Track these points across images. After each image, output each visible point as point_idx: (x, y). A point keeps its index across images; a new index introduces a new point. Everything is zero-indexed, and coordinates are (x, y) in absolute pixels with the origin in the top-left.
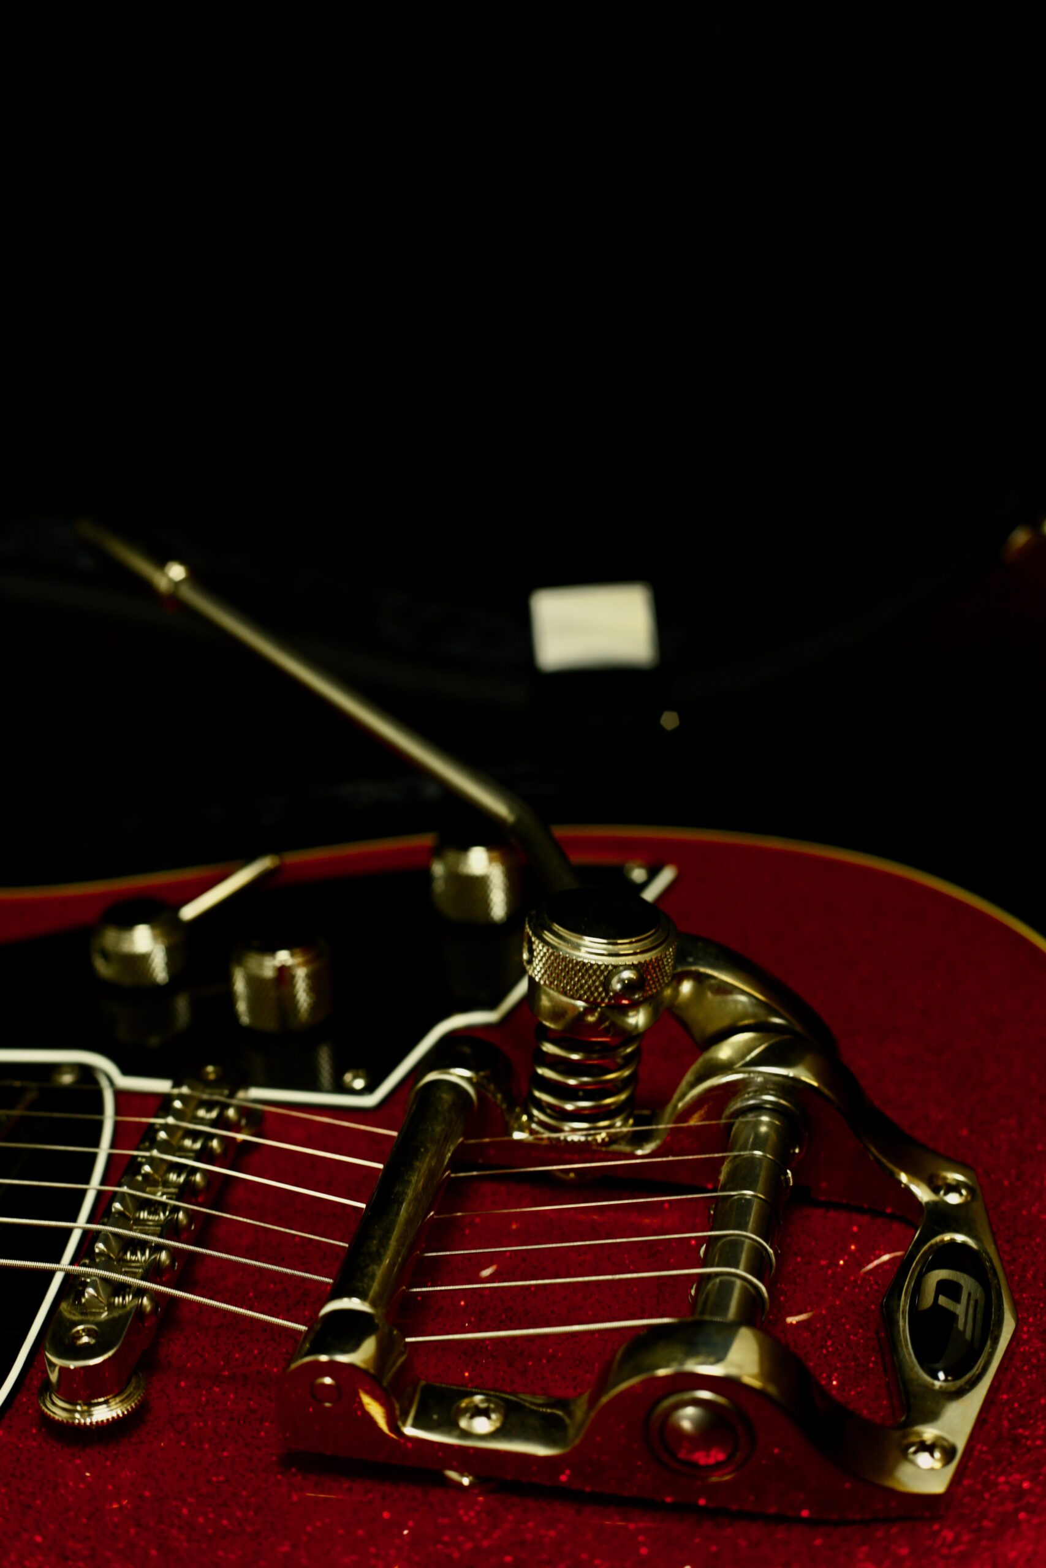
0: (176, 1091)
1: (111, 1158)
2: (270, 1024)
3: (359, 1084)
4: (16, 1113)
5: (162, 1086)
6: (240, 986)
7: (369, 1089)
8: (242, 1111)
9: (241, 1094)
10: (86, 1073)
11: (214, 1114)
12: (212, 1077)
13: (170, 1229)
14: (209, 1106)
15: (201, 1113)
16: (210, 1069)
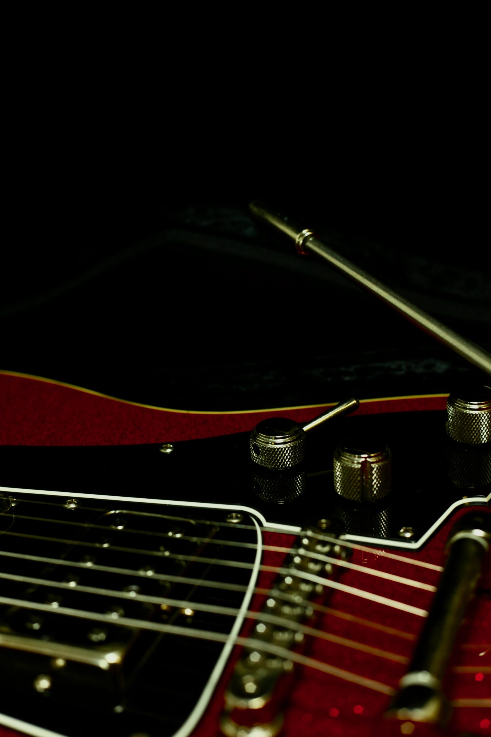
0: (303, 533)
1: (260, 573)
2: (356, 497)
3: (408, 535)
4: (207, 540)
5: (296, 530)
6: (338, 472)
7: (415, 538)
8: (343, 548)
9: (343, 537)
10: (246, 518)
11: (327, 549)
12: (324, 526)
13: (303, 620)
14: (324, 543)
15: (319, 548)
16: (323, 521)
